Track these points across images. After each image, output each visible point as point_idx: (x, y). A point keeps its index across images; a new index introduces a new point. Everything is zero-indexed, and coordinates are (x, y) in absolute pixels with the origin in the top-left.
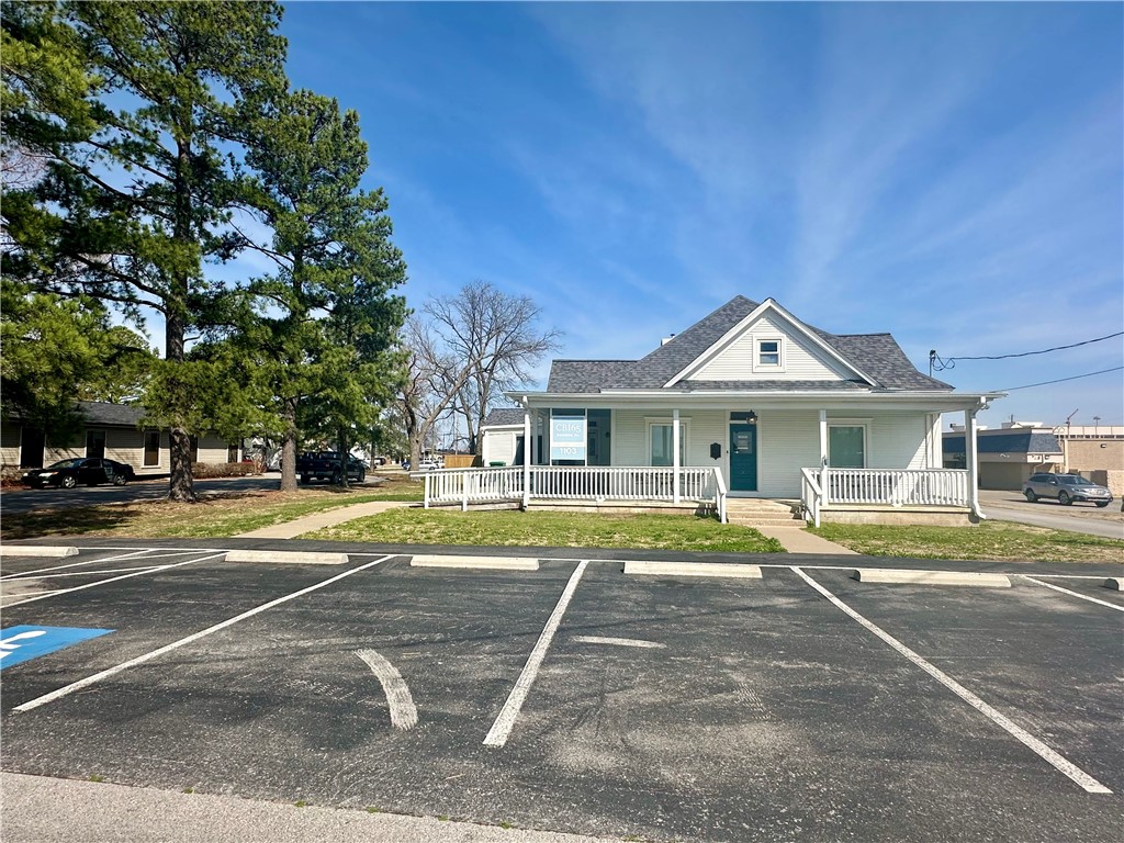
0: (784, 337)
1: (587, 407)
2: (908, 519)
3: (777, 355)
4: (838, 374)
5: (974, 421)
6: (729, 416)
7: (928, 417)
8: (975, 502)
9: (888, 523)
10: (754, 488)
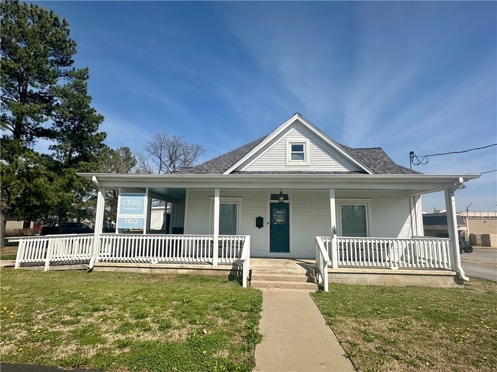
0: (308, 141)
1: (147, 186)
2: (404, 281)
3: (303, 154)
4: (346, 167)
5: (453, 198)
6: (269, 197)
7: (412, 199)
8: (459, 266)
9: (388, 284)
10: (287, 250)
